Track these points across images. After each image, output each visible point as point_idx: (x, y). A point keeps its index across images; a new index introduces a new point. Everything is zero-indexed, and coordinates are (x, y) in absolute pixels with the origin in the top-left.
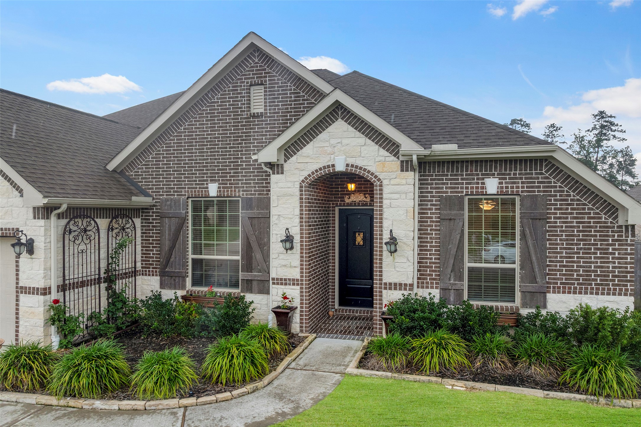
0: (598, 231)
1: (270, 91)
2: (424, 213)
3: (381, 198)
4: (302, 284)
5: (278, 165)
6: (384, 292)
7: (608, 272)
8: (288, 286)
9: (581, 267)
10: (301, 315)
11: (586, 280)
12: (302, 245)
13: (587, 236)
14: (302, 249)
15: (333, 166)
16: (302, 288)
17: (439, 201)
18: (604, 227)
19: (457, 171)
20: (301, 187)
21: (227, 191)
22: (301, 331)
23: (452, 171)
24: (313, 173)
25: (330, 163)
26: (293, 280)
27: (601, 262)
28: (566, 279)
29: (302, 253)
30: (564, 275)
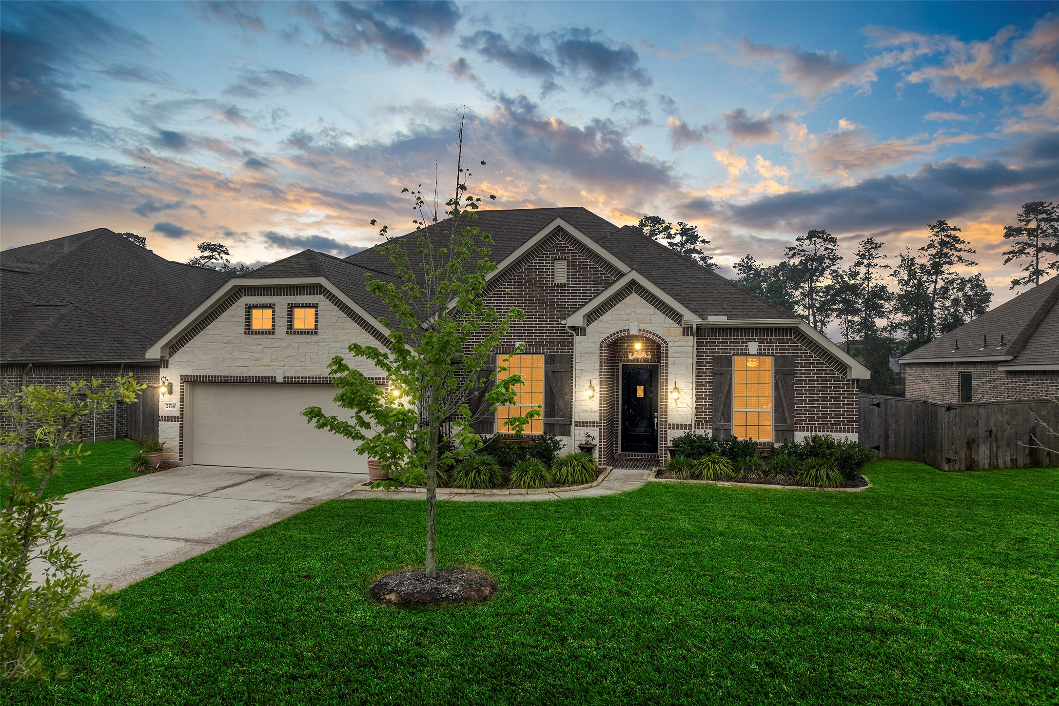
0: (833, 384)
1: (572, 265)
2: (700, 369)
3: (667, 357)
4: (601, 426)
5: (581, 328)
6: (669, 431)
7: (840, 415)
8: (589, 428)
9: (820, 411)
10: (600, 451)
11: (824, 421)
12: (601, 394)
13: (825, 387)
14: (601, 397)
15: (628, 330)
16: (600, 429)
17: (712, 359)
18: (837, 381)
19: (727, 336)
20: (601, 346)
21: (533, 349)
22: (600, 464)
23: (723, 336)
24: (611, 335)
25: (626, 328)
26: (594, 422)
27: (835, 408)
28: (809, 421)
29: (601, 400)
30: (808, 417)
